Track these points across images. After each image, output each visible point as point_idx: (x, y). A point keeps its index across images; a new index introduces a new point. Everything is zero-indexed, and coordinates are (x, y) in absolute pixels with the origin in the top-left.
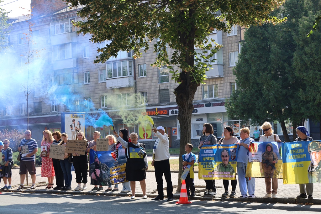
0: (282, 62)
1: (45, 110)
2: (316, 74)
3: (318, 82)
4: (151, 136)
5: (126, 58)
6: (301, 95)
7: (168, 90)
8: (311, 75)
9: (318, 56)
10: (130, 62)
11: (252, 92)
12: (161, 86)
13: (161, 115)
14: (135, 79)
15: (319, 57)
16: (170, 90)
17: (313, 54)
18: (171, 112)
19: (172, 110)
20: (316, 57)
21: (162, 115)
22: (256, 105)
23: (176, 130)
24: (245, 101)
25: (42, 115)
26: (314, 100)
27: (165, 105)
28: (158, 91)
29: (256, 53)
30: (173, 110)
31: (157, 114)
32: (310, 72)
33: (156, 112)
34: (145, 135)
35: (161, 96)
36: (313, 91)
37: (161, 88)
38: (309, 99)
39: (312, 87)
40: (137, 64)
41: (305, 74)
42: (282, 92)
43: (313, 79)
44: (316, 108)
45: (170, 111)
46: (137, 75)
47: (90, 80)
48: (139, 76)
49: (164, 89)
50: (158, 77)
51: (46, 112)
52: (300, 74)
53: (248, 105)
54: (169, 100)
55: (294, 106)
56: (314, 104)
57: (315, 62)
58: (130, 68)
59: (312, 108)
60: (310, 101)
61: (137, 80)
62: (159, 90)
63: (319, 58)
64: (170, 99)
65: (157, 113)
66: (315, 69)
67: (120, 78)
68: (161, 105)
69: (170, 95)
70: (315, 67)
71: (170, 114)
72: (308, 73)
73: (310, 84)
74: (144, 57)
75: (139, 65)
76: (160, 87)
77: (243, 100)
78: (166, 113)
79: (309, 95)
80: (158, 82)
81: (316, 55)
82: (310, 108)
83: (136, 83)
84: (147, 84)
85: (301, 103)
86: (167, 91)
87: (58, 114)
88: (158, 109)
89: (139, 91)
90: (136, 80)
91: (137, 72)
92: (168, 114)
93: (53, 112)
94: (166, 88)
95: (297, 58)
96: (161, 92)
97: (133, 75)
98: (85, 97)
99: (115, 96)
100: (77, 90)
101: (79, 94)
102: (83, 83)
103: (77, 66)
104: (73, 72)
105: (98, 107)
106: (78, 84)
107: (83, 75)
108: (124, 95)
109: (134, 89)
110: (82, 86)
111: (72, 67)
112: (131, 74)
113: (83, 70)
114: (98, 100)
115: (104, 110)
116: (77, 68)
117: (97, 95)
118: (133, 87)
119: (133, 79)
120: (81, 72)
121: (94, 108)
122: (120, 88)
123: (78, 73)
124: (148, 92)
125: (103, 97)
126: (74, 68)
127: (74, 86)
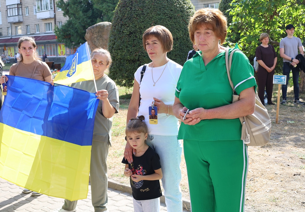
1: (4, 34)
4: (65, 54)
25: (3, 37)
34: (62, 53)
41: (100, 6)
46: (56, 9)
47: (29, 13)
48: (57, 10)
51: (5, 35)
58: (51, 4)
61: (56, 13)
67: (45, 11)
83: (55, 15)
93: (9, 35)
97: (53, 9)
98: (26, 25)
99: (44, 24)
100: (21, 20)
101: (23, 23)
102: (25, 15)
103: (21, 3)
104: (18, 7)
105: (34, 32)
106: (22, 16)
107: (25, 9)
108: (49, 24)
109: (54, 19)
110: (25, 17)
111: (17, 3)
112: (52, 9)
113: (24, 6)
114: (34, 27)
115: (38, 34)
116: (21, 4)
117: (33, 23)
118: (53, 18)
119: (53, 12)
120: (23, 7)
121: (32, 33)
122: (46, 19)
123: (21, 7)
124: (62, 22)
125: (37, 25)
126: (18, 4)
127: (18, 17)
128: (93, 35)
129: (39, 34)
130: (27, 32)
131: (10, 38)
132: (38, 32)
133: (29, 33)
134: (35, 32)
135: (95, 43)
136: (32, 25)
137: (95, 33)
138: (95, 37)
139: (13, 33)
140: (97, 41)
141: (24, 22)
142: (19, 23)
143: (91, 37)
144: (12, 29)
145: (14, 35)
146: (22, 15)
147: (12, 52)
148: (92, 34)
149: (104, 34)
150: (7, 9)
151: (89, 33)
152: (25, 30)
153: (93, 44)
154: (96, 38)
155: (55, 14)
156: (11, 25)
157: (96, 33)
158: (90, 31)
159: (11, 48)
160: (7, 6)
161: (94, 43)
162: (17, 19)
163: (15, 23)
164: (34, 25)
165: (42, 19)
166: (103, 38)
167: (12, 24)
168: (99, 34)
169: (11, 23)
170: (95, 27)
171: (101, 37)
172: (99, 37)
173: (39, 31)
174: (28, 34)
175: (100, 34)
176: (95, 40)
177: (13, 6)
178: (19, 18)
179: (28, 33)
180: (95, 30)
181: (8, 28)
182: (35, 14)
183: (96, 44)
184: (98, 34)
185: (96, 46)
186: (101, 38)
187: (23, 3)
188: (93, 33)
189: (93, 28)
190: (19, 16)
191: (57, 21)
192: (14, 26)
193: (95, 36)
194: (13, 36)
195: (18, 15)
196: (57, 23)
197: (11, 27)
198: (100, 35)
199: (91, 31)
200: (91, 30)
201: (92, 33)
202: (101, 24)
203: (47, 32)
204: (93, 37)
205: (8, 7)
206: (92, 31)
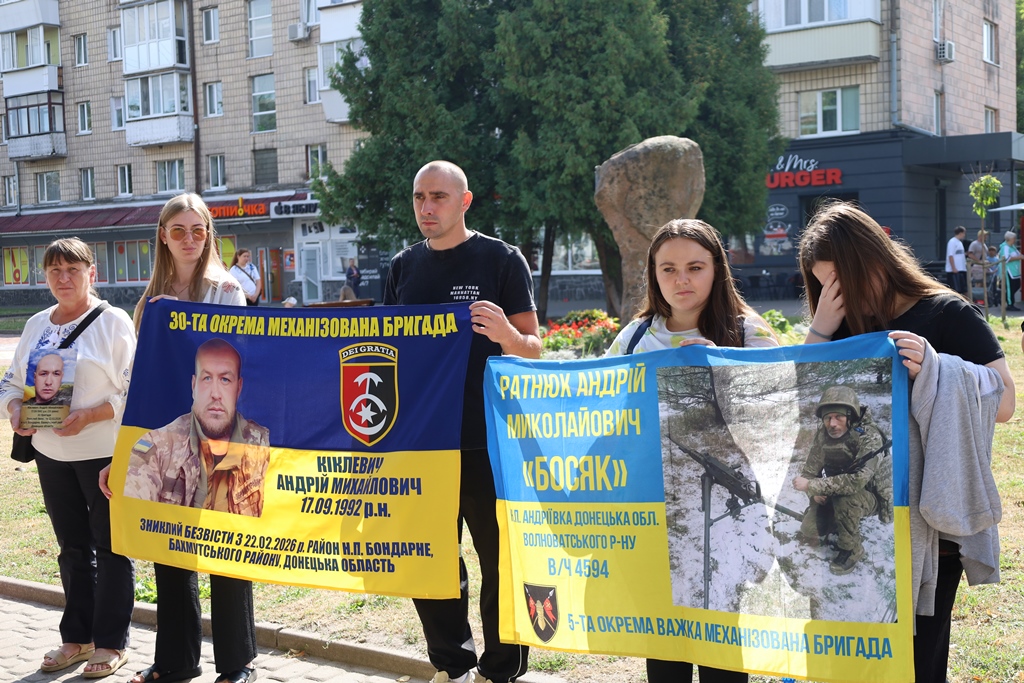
0: (472, 45)
2: (570, 85)
3: (572, 110)
5: (171, 65)
6: (520, 153)
7: (275, 150)
8: (551, 87)
9: (578, 24)
10: (183, 76)
11: (385, 144)
12: (256, 141)
13: (251, 216)
14: (196, 121)
15: (580, 27)
16: (278, 151)
17: (561, 17)
18: (276, 208)
19: (276, 204)
20: (571, 28)
21: (255, 215)
22: (392, 182)
23: (292, 255)
24: (362, 173)
26: (560, 167)
27: (267, 191)
28: (250, 155)
29: (401, 20)
30: (280, 204)
31: (241, 214)
32: (551, 79)
33: (238, 208)
35: (258, 167)
36: (559, 140)
37: (257, 147)
38: (544, 166)
39: (557, 126)
40: (200, 83)
41: (533, 83)
42: (468, 141)
43: (557, 98)
44: (568, 194)
45: (274, 205)
46: (201, 111)
47: (93, 125)
48: (206, 114)
49: (263, 147)
50: (250, 116)
52: (518, 81)
53: (373, 184)
54: (277, 178)
55: (505, 187)
56: (560, 182)
57: (569, 44)
58: (184, 93)
59: (554, 195)
60: (548, 172)
61: (202, 125)
62: (254, 151)
63: (582, 32)
64: (279, 175)
65: (241, 212)
66: (568, 66)
67: (158, 118)
68: (258, 191)
69: (279, 165)
70: (570, 62)
71: (273, 215)
72: (544, 81)
73: (551, 117)
74: (217, 62)
75: (205, 84)
76: (254, 143)
77: (358, 169)
78: (263, 212)
79: (544, 153)
80: (251, 131)
81: (570, 20)
82: (548, 195)
83: (197, 132)
84: (225, 136)
85: (525, 180)
86: (272, 155)
87: (21, 210)
88: (246, 202)
89: (207, 152)
90: (200, 124)
91: (201, 103)
92: (268, 214)
93: (11, 205)
94: (269, 145)
95: (506, 31)
96: (258, 157)
97: (191, 111)
98: (81, 169)
99: (151, 165)
100: (62, 150)
101: (66, 161)
102: (77, 131)
103: (61, 87)
104: (50, 103)
105: (112, 195)
106: (63, 135)
107: (76, 111)
108: (171, 163)
109: (193, 147)
110: (74, 140)
111: (46, 89)
112: (185, 109)
113: (75, 98)
114: (111, 175)
115: (126, 201)
116: (61, 91)
117: (109, 162)
118: (191, 142)
119: (191, 120)
120: (70, 102)
121: (101, 196)
122: (161, 146)
123: (63, 104)
124: (226, 156)
125: (123, 169)
126: (50, 92)
127: (52, 138)
128: (631, 189)
129: (133, 200)
130: (81, 194)
131: (14, 214)
132: (127, 195)
133: (90, 198)
134: (116, 192)
135: (639, 223)
136: (103, 169)
137: (641, 180)
138: (641, 197)
139: (24, 196)
140: (646, 215)
141: (74, 156)
142: (55, 158)
143: (623, 196)
144: (23, 183)
145: (28, 201)
146: (65, 131)
147: (18, 267)
148: (628, 184)
149: (674, 187)
150: (7, 109)
151: (615, 182)
152: (76, 185)
153: (632, 226)
154: (642, 202)
155: (196, 127)
156: (18, 169)
157: (645, 178)
158: (622, 172)
159: (16, 252)
160: (6, 99)
161: (635, 222)
162: (44, 147)
163: (33, 161)
164: (111, 168)
165: (144, 147)
166: (669, 203)
167: (22, 164)
168: (655, 186)
169: (17, 162)
170: (642, 156)
171: (661, 197)
172: (655, 198)
173: (131, 192)
174: (86, 199)
175: (660, 185)
176: (641, 210)
177: (33, 100)
178: (53, 142)
179: (87, 196)
180: (641, 168)
181: (4, 177)
182: (115, 127)
183: (643, 224)
184: (651, 187)
185: (643, 234)
186: (663, 201)
187: (71, 88)
188: (632, 182)
189: (635, 157)
190: (55, 135)
191: (203, 153)
192: (29, 172)
193: (642, 192)
194: (27, 209)
195: (52, 130)
196: (203, 159)
197: (19, 174)
198: (661, 190)
199: (626, 174)
200: (627, 169)
201: (629, 179)
202: (665, 145)
203: (162, 193)
204: (632, 196)
205: (11, 104)
206: (630, 172)
